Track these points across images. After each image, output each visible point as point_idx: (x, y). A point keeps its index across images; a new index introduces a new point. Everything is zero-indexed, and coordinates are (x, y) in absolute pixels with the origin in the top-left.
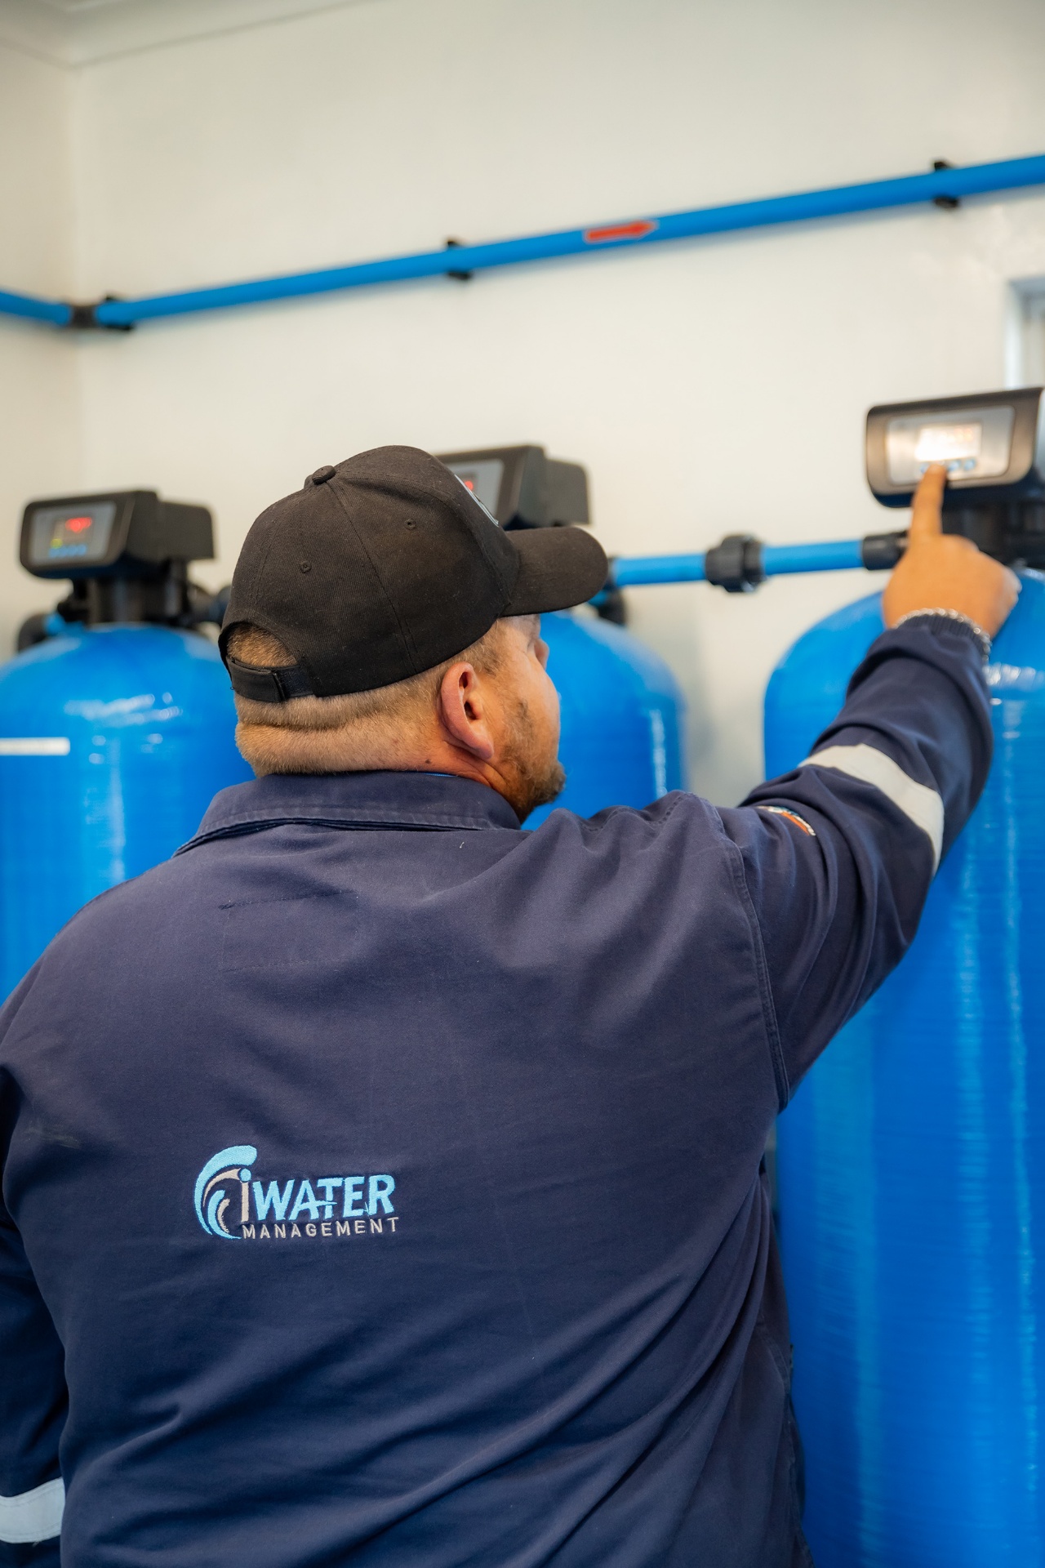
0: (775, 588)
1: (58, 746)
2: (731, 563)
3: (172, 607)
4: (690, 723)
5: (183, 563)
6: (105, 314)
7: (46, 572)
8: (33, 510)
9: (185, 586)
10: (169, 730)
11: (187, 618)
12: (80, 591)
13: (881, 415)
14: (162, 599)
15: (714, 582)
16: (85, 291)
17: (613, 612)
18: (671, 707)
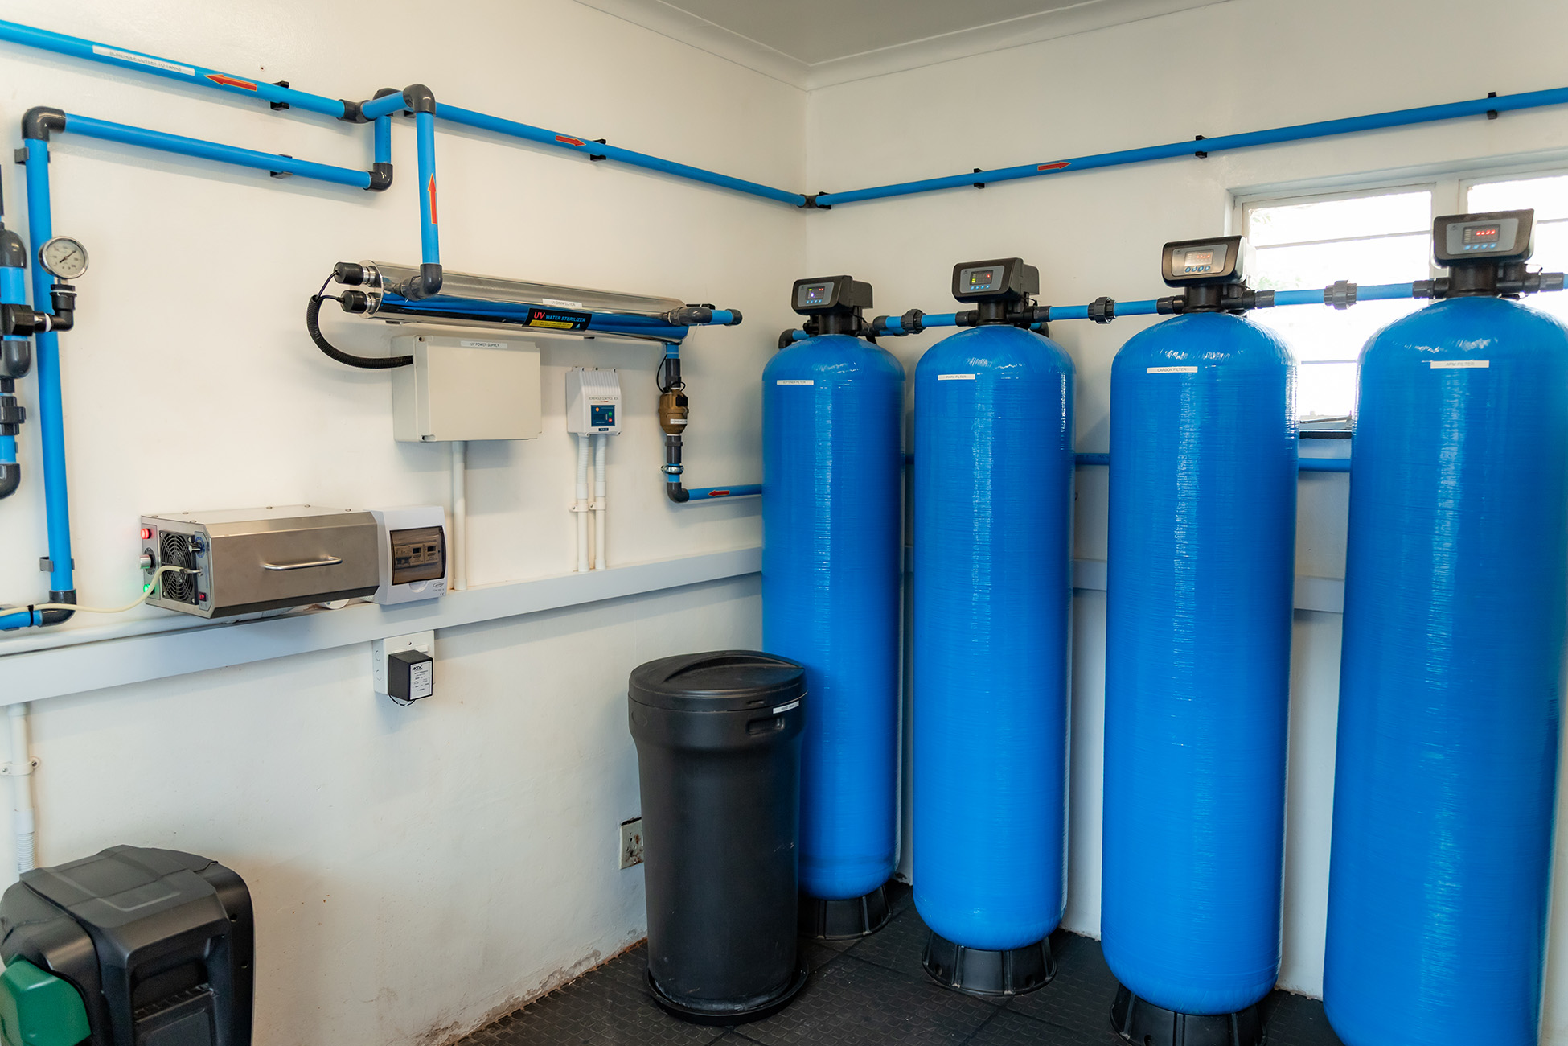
0: (1119, 321)
1: (811, 382)
2: (1100, 310)
3: (854, 327)
4: (1075, 377)
5: (859, 308)
6: (818, 201)
7: (801, 311)
8: (798, 284)
9: (860, 319)
10: (854, 377)
11: (860, 330)
12: (814, 319)
13: (1169, 247)
14: (850, 324)
15: (1092, 319)
16: (811, 191)
17: (1044, 331)
18: (1070, 370)
